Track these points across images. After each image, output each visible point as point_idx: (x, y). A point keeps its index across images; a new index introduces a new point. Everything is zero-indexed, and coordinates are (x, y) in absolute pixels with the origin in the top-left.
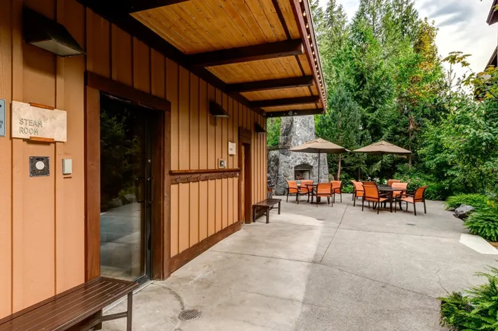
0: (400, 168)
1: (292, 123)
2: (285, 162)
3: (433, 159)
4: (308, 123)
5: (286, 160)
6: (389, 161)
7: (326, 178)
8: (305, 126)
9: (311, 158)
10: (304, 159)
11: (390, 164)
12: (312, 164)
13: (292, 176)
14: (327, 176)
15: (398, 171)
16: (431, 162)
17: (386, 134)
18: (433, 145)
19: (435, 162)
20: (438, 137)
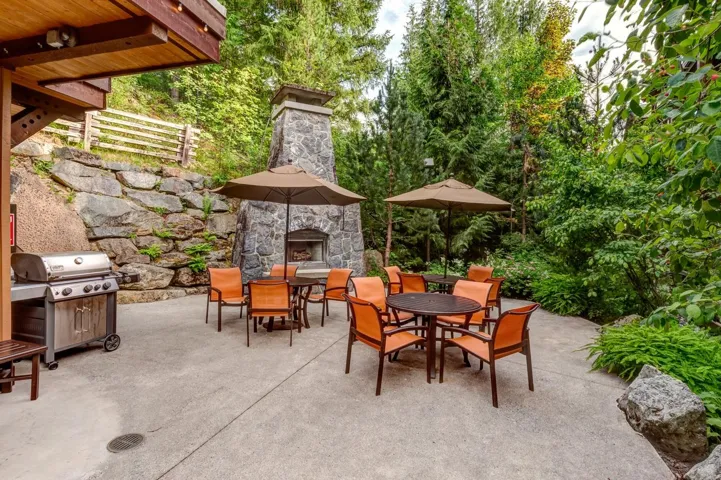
0: (505, 241)
1: (280, 144)
2: (262, 224)
3: (560, 221)
4: (319, 145)
5: (263, 219)
6: (486, 228)
7: (357, 258)
8: (311, 152)
9: (325, 218)
10: (308, 219)
11: (488, 233)
12: (325, 230)
13: (278, 254)
14: (361, 254)
15: (503, 246)
16: (556, 228)
17: (483, 180)
18: (560, 190)
19: (565, 230)
20: (573, 168)
